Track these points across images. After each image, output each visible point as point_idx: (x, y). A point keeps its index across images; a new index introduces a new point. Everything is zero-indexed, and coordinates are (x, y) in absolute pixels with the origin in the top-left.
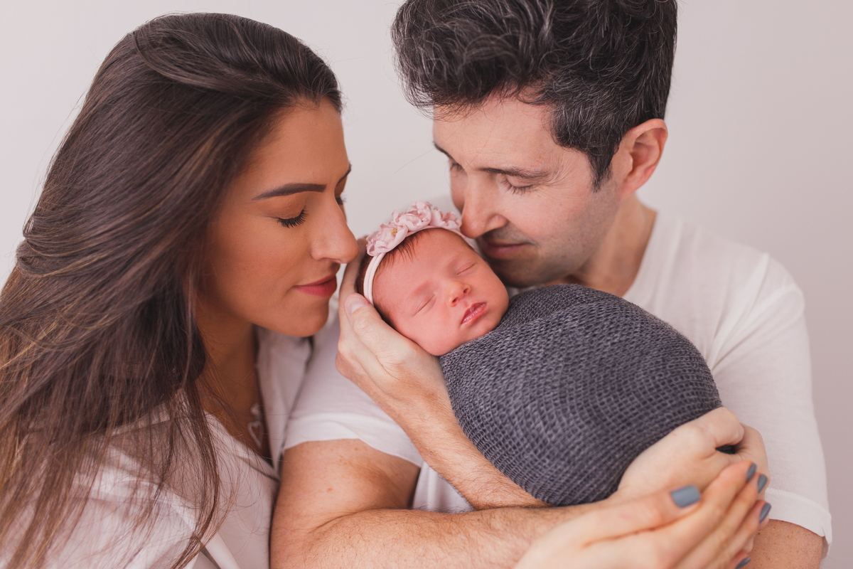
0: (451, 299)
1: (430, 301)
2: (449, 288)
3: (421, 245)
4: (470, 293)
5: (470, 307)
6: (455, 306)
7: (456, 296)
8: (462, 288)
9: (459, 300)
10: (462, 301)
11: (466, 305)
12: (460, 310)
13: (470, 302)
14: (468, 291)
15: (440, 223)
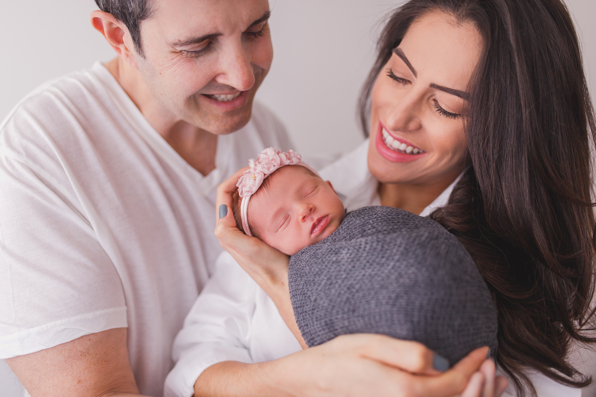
0: (301, 218)
1: (287, 218)
2: (299, 209)
3: (276, 182)
4: (314, 211)
5: (315, 221)
6: (304, 221)
7: (304, 215)
8: (308, 208)
9: (307, 217)
10: (310, 217)
11: (312, 219)
12: (309, 224)
13: (316, 217)
14: (313, 210)
15: (287, 162)
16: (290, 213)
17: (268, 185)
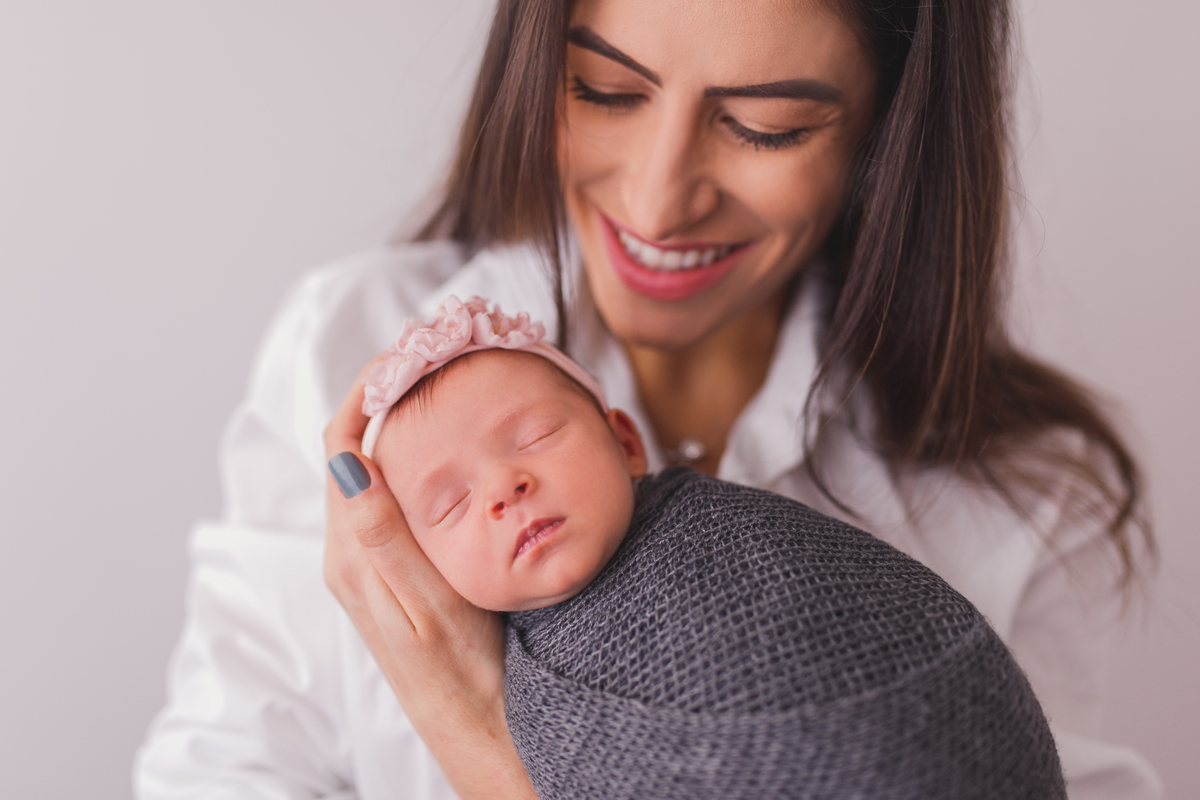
0: (491, 504)
1: (461, 500)
2: (490, 480)
3: (449, 390)
4: (531, 493)
5: (527, 523)
6: (500, 517)
7: (499, 500)
8: (514, 480)
9: (507, 506)
10: (514, 509)
11: (521, 518)
12: (509, 527)
14: (527, 488)
15: (490, 339)
16: (470, 486)
17: (428, 396)
